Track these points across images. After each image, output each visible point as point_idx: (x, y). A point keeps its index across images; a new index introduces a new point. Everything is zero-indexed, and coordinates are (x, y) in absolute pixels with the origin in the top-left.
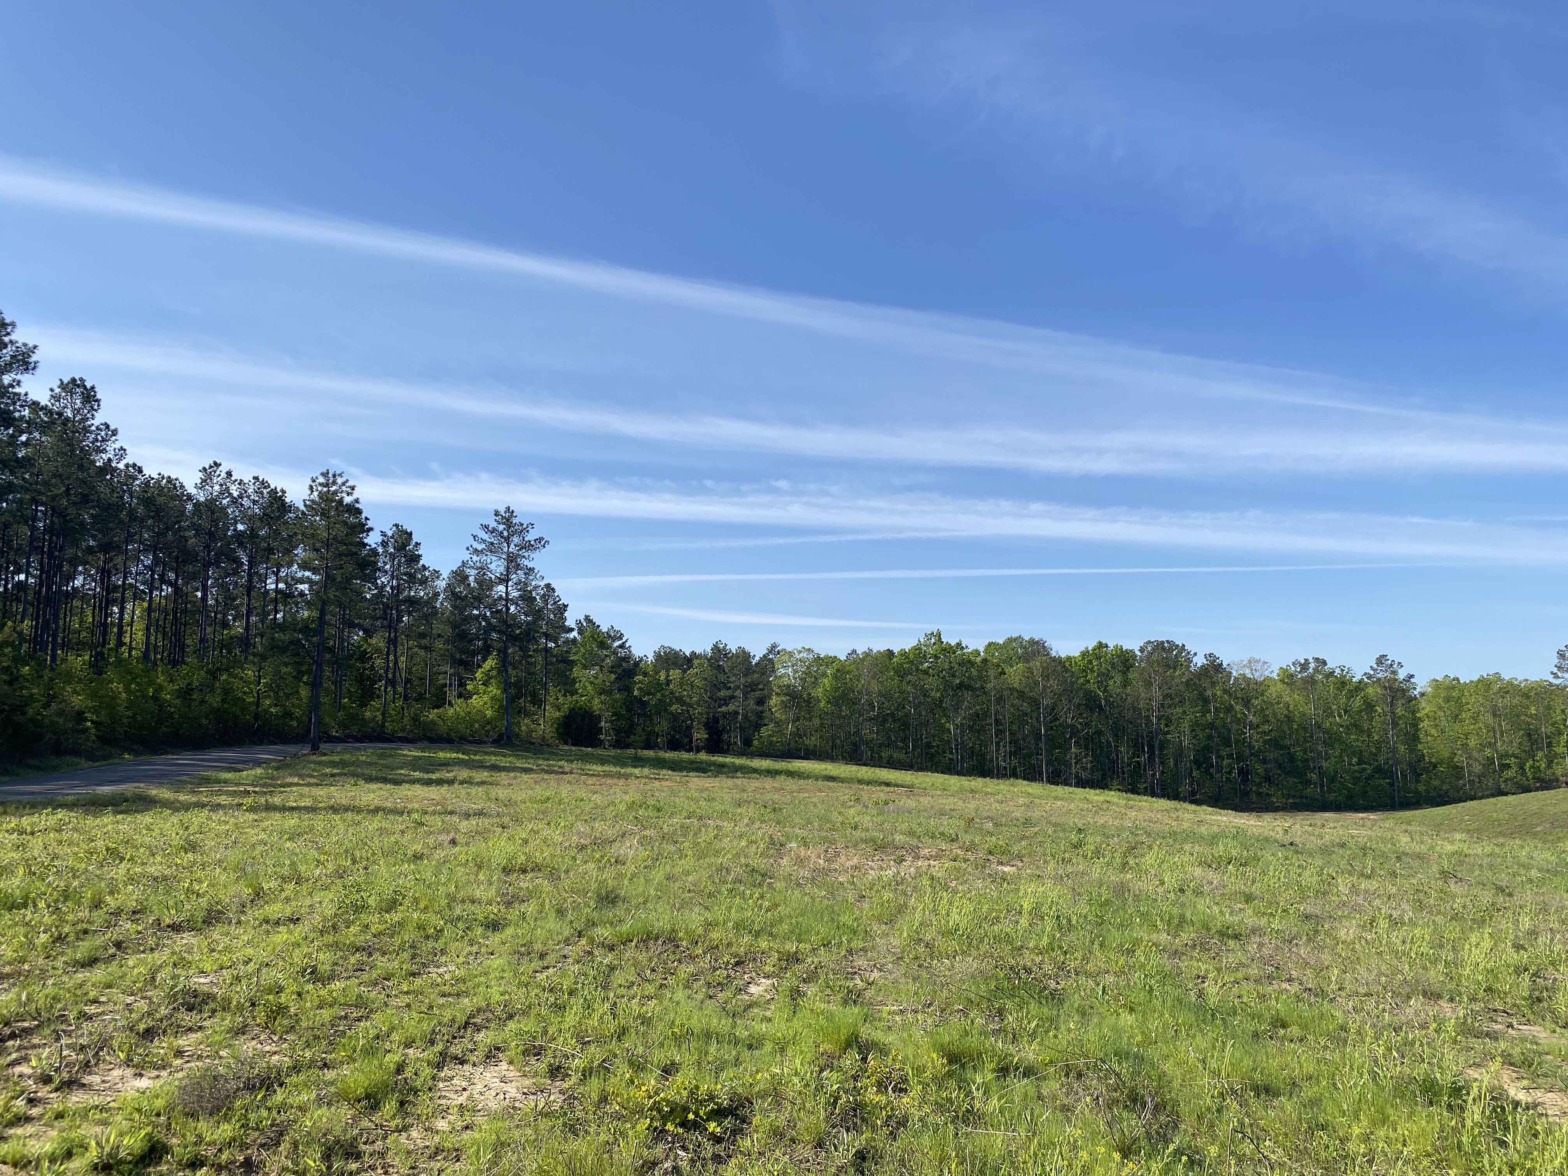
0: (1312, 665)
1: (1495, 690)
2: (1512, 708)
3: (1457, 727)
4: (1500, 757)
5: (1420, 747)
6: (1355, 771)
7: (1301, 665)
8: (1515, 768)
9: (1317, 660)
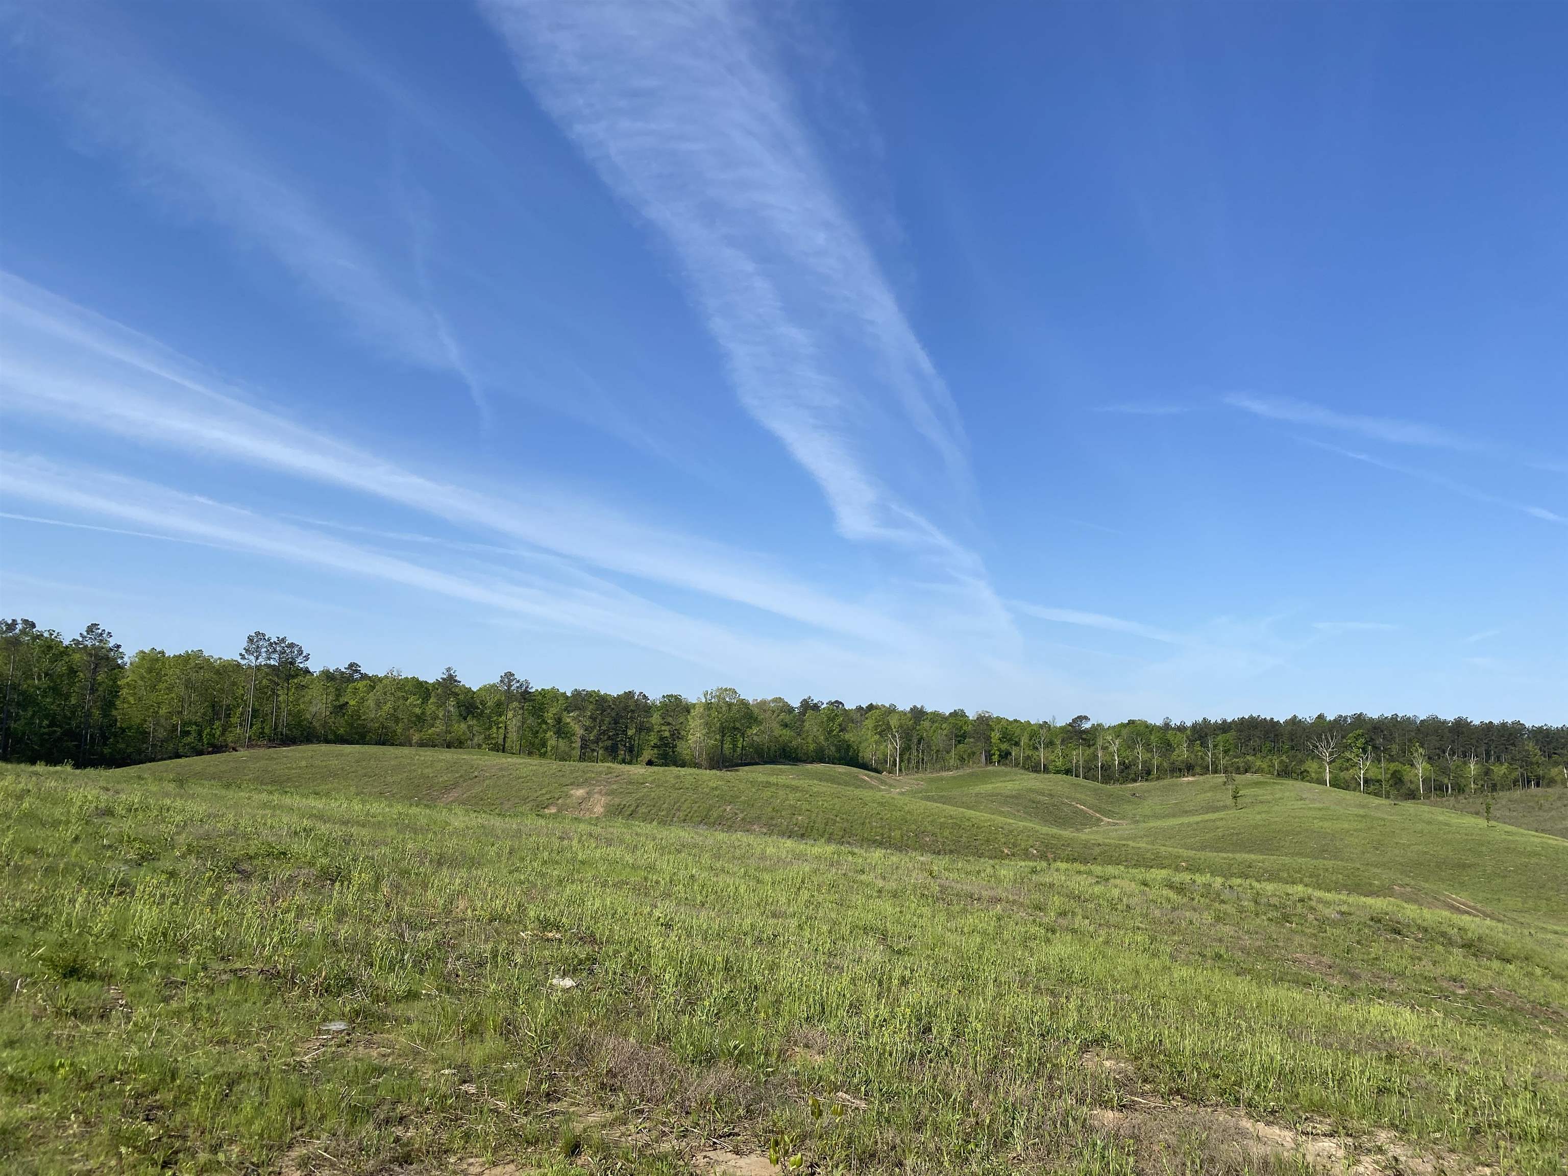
0: (19, 627)
1: (194, 665)
2: (203, 682)
3: (153, 696)
4: (183, 726)
5: (114, 713)
6: (44, 734)
7: (7, 624)
8: (194, 735)
9: (25, 622)
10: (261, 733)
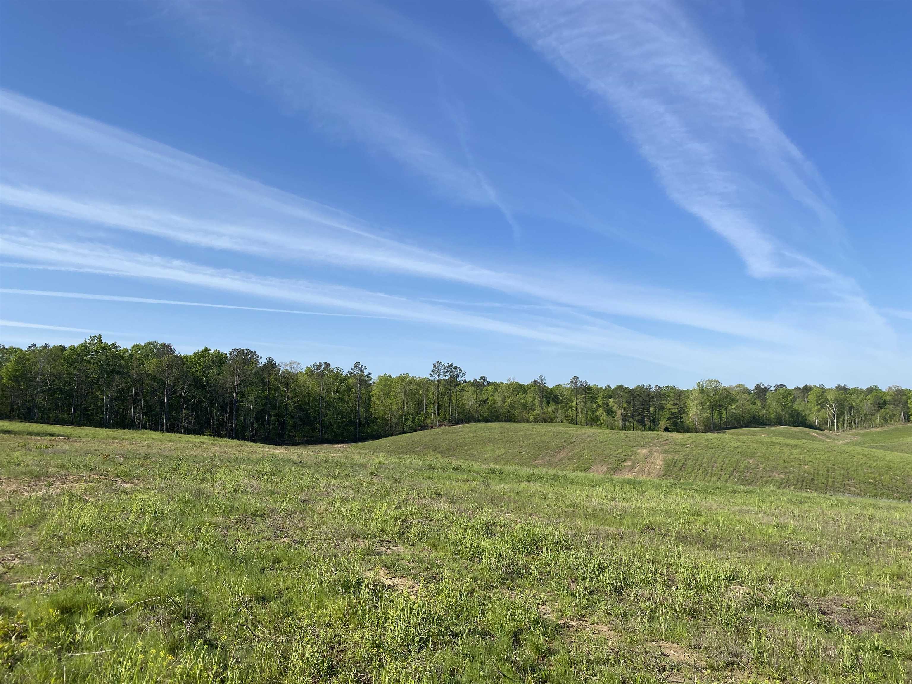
0: (323, 366)
1: (406, 382)
2: (412, 391)
3: (388, 399)
4: (405, 415)
5: (371, 410)
6: (339, 423)
7: (317, 366)
8: (411, 420)
9: (325, 363)
10: (445, 418)
